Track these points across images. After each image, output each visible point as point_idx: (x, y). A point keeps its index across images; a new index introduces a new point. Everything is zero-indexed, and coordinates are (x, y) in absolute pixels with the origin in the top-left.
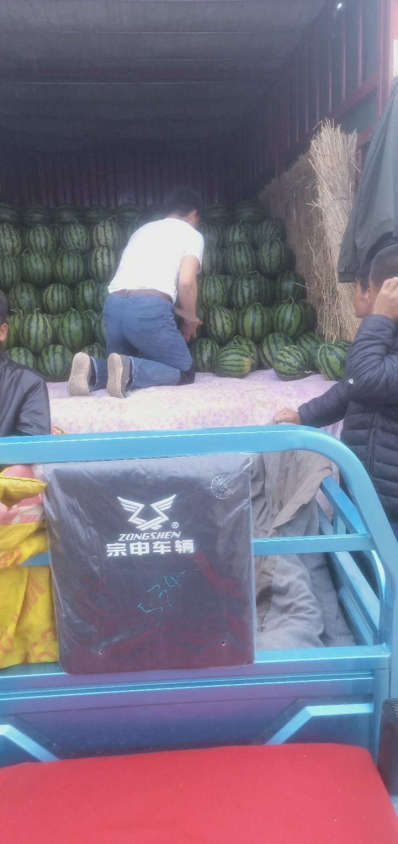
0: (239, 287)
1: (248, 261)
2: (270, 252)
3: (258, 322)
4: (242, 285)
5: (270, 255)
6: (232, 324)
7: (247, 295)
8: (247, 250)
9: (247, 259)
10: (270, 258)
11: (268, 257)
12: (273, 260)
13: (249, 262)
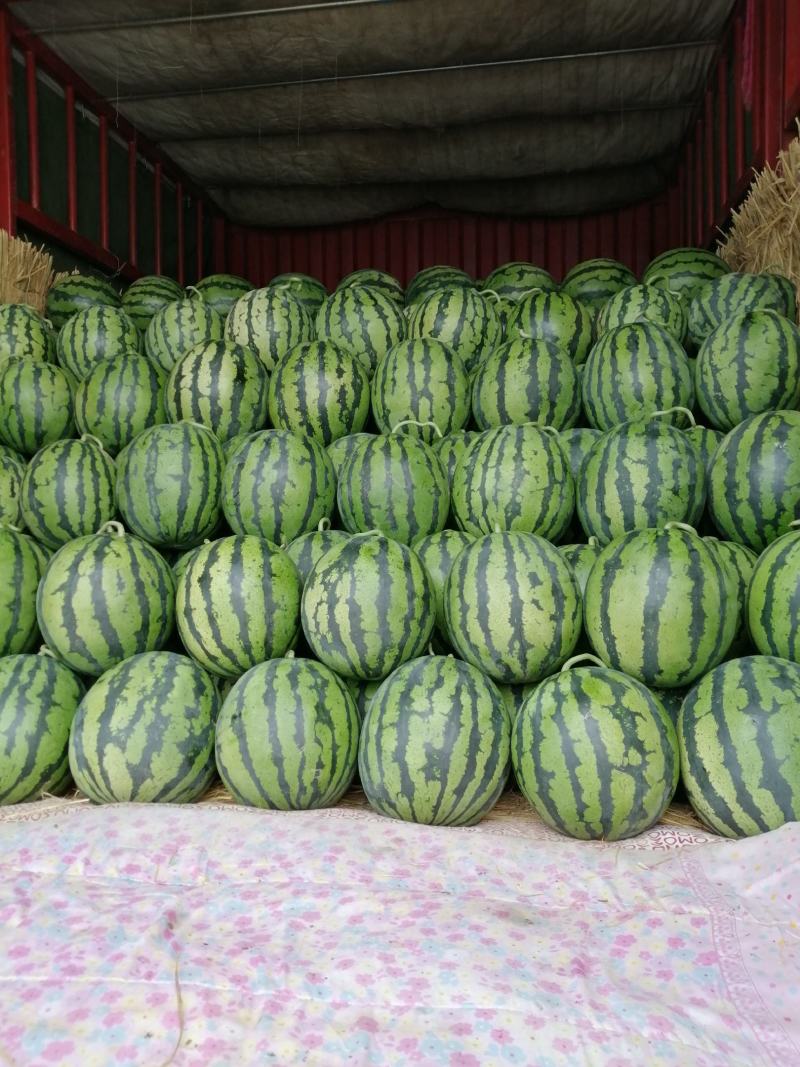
0: (612, 463)
1: (658, 380)
2: (741, 349)
3: (676, 608)
4: (623, 454)
5: (740, 360)
6: (560, 606)
7: (639, 493)
8: (660, 345)
9: (657, 375)
10: (743, 368)
11: (735, 366)
12: (750, 376)
13: (664, 383)
